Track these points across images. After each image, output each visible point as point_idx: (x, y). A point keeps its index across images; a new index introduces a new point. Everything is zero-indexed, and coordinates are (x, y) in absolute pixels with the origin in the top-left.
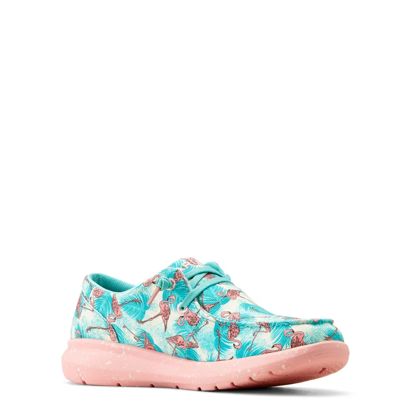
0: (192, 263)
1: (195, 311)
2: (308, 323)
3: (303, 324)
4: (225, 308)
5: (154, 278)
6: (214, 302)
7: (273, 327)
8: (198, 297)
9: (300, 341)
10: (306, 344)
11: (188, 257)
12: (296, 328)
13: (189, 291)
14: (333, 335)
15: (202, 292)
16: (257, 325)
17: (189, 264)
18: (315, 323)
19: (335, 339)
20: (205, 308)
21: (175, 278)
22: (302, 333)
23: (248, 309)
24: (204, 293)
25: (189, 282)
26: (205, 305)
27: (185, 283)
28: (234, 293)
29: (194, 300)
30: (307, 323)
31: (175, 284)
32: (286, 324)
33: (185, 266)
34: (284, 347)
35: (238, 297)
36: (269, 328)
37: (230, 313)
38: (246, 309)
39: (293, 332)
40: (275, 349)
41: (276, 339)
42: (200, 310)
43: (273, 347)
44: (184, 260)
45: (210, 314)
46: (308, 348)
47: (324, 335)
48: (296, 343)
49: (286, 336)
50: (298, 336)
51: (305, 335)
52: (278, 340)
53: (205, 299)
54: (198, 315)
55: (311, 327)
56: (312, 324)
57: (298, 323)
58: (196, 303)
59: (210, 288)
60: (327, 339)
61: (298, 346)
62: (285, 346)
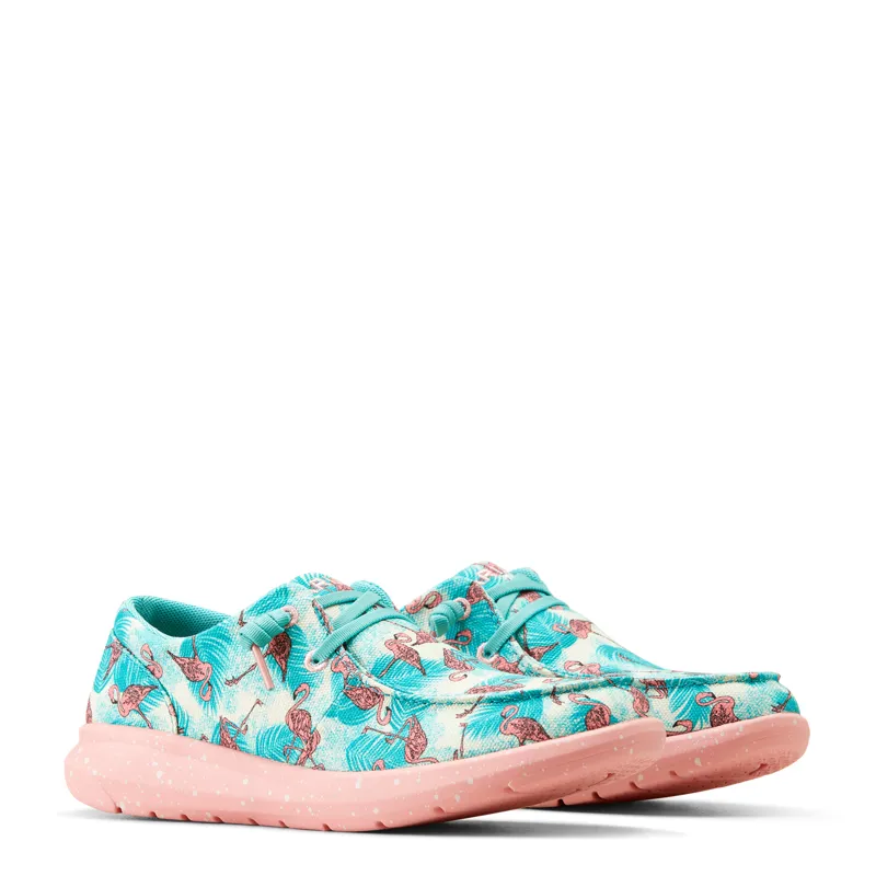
0: (494, 572)
1: (514, 659)
2: (740, 680)
3: (731, 681)
4: (570, 653)
5: (427, 598)
6: (550, 643)
7: (673, 688)
8: (516, 634)
9: (727, 713)
10: (738, 720)
11: (485, 560)
12: (718, 690)
13: (498, 622)
14: (786, 702)
15: (524, 625)
16: (640, 685)
17: (489, 573)
18: (753, 680)
19: (789, 710)
20: (531, 654)
21: (468, 596)
22: (730, 700)
23: (614, 656)
24: (527, 626)
25: (495, 605)
26: (531, 648)
27: (490, 606)
28: (582, 626)
29: (510, 639)
30: (738, 681)
31: (469, 608)
32: (698, 682)
33: (483, 577)
34: (698, 726)
35: (590, 634)
36: (665, 689)
37: (581, 664)
38: (610, 657)
39: (714, 696)
40: (680, 728)
41: (680, 710)
42: (522, 657)
43: (676, 725)
44: (478, 567)
45: (543, 665)
46: (746, 727)
47: (770, 701)
48: (719, 718)
49: (699, 705)
50: (724, 704)
51: (737, 702)
52: (683, 712)
53: (530, 636)
54: (520, 666)
55: (746, 687)
56: (746, 681)
57: (720, 681)
58: (515, 644)
59: (538, 617)
60: (776, 710)
61: (724, 723)
62: (699, 723)
